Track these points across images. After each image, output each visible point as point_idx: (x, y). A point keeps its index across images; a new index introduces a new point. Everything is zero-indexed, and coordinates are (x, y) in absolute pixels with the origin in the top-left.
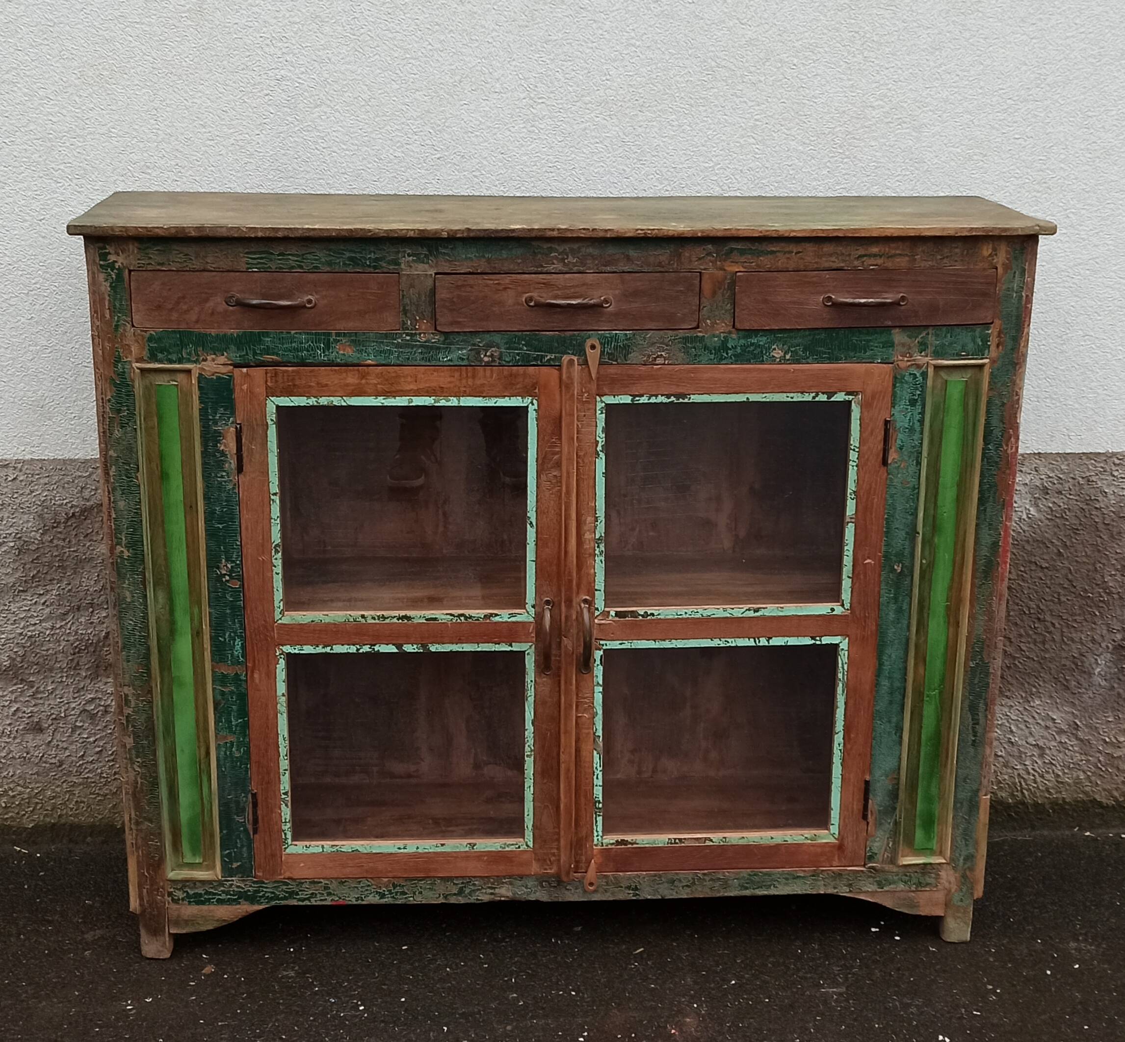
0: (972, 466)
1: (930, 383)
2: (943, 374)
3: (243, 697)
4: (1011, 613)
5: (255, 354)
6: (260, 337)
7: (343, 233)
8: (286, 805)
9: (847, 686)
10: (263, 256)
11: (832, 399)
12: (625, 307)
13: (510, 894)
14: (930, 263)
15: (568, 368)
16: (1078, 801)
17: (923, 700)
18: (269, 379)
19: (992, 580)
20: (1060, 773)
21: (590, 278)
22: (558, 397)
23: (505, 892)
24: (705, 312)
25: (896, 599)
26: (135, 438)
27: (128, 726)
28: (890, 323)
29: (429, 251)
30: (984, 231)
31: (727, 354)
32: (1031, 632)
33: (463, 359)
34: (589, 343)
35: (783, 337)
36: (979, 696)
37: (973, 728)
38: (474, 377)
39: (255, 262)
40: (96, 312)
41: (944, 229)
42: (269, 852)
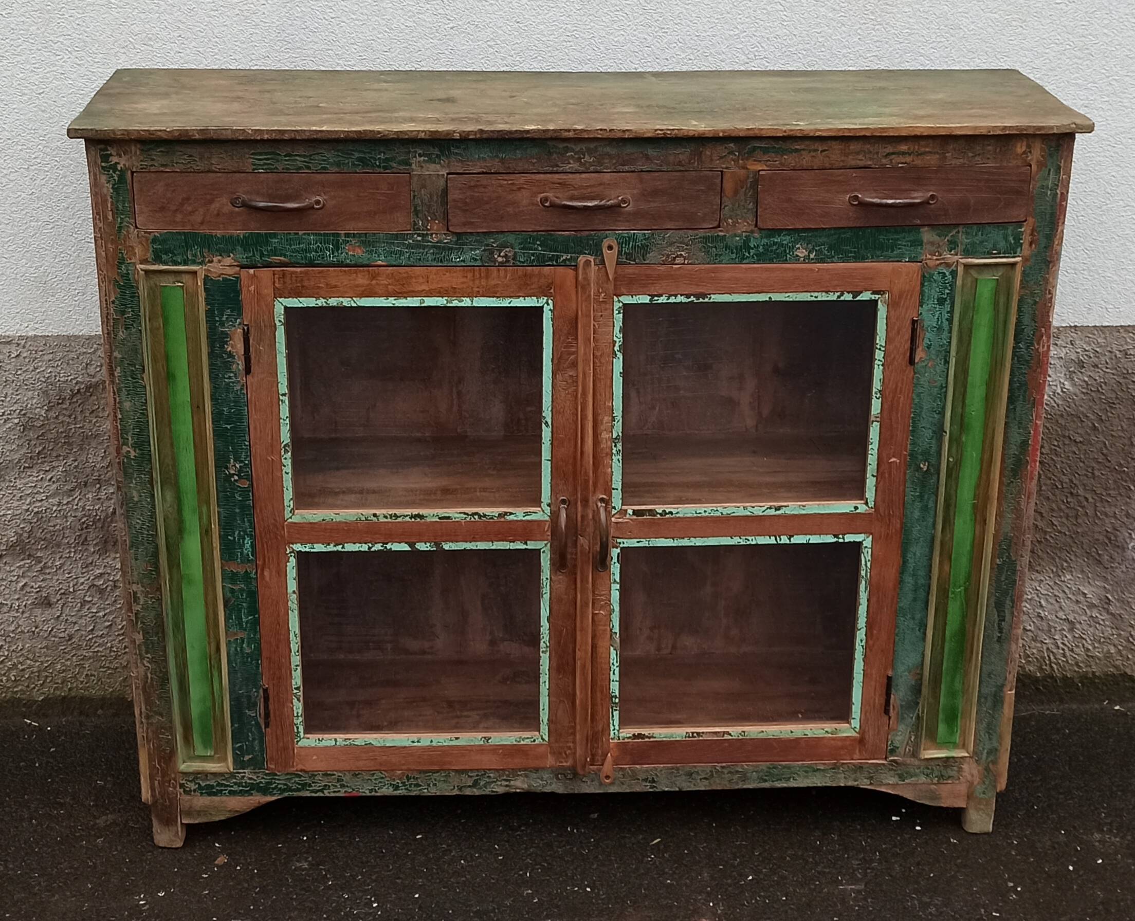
0: (1002, 364)
1: (959, 282)
2: (973, 273)
3: (253, 595)
4: (1044, 488)
5: (262, 255)
6: (267, 238)
7: (351, 135)
8: (299, 700)
9: (870, 583)
10: (269, 156)
11: (858, 298)
12: (644, 206)
13: (525, 786)
14: (961, 160)
15: (584, 269)
16: (1108, 675)
17: (948, 597)
18: (277, 280)
19: (1020, 478)
20: (1090, 647)
21: (607, 177)
22: (574, 297)
23: (520, 784)
24: (726, 211)
25: (921, 497)
26: (141, 339)
27: (137, 623)
28: (918, 222)
29: (440, 151)
30: (1017, 130)
31: (749, 253)
32: (1063, 507)
33: (476, 260)
34: (605, 243)
35: (808, 236)
36: (1005, 593)
37: (999, 625)
38: (487, 277)
39: (262, 162)
40: (98, 214)
41: (976, 128)
42: (281, 744)
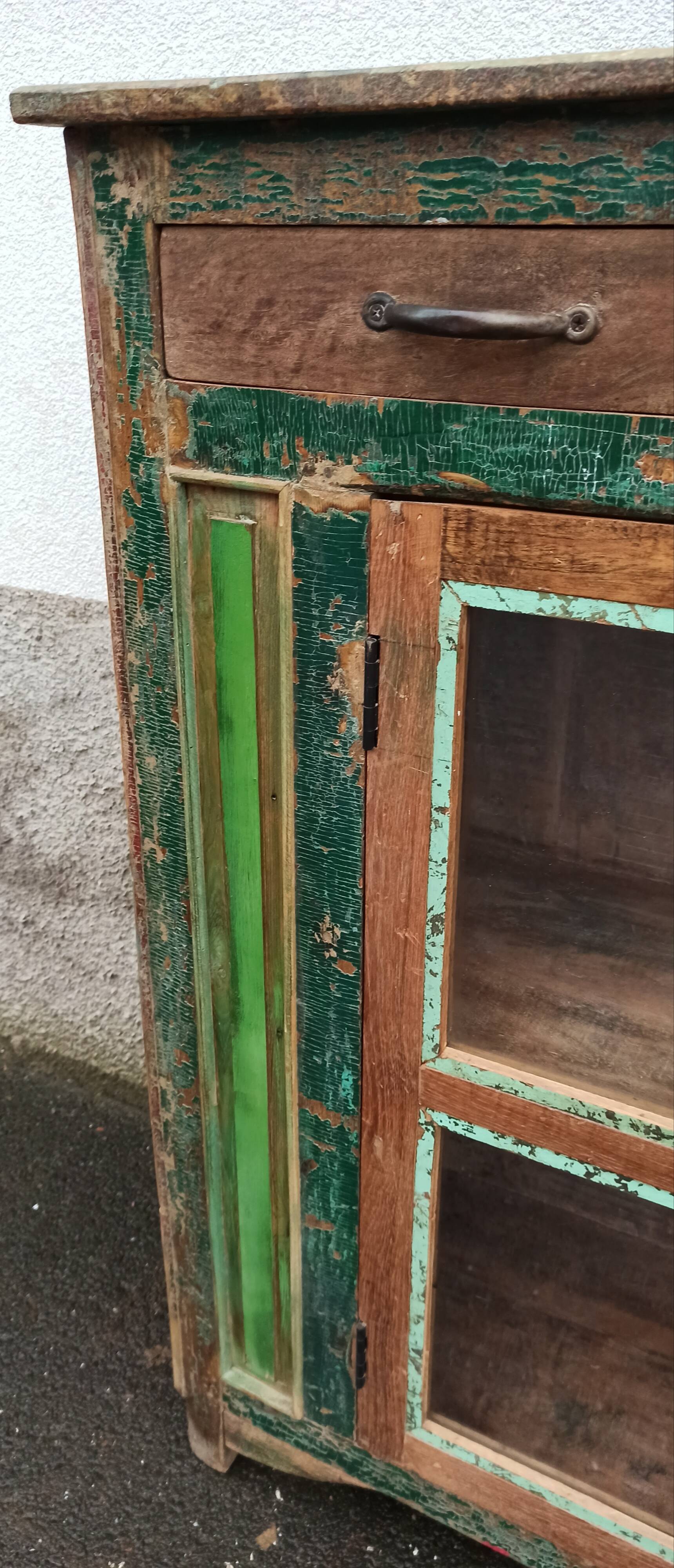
3: (351, 1171)
5: (423, 465)
6: (438, 418)
8: (418, 1369)
10: (466, 174)
18: (451, 534)
26: (172, 634)
39: (444, 194)
40: (94, 334)
42: (382, 1419)
